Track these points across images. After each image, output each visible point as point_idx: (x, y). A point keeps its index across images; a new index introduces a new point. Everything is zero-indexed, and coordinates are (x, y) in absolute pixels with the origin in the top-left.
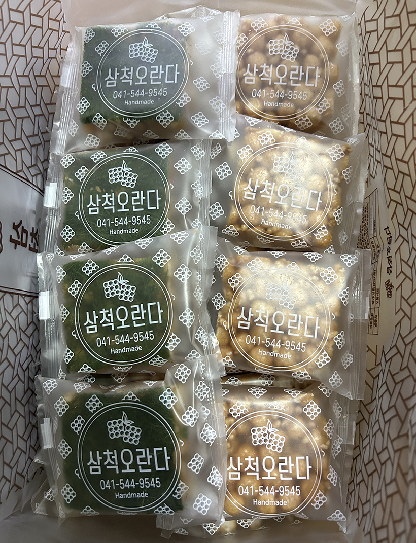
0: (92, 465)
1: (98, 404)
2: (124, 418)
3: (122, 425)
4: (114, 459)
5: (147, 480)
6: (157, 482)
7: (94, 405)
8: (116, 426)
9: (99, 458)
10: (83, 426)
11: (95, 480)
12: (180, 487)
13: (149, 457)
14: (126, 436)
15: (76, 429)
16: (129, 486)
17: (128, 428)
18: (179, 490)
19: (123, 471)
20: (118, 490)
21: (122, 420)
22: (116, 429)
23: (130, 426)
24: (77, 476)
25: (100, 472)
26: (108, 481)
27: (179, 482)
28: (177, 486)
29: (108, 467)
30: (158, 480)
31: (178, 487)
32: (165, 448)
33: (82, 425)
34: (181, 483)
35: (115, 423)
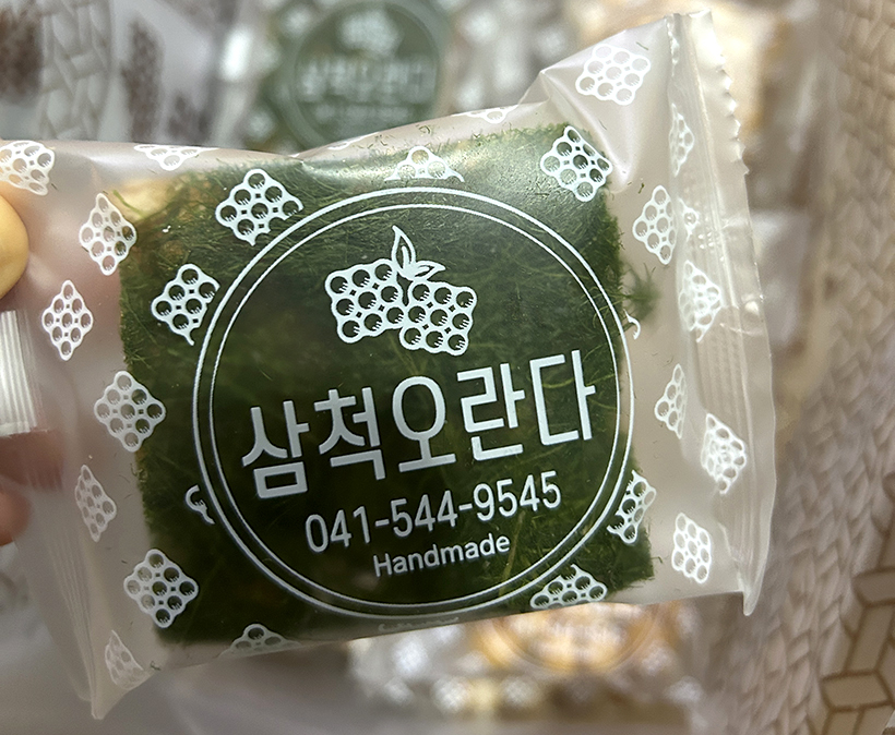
0: (265, 460)
1: (279, 204)
2: (400, 253)
3: (391, 281)
4: (364, 425)
5: (505, 489)
6: (546, 489)
7: (259, 210)
8: (368, 288)
9: (295, 429)
10: (212, 307)
11: (280, 521)
12: (632, 496)
13: (512, 396)
14: (413, 325)
15: (180, 321)
16: (429, 522)
17: (420, 291)
18: (630, 505)
19: (404, 467)
20: (386, 542)
21: (393, 264)
22: (366, 300)
23: (428, 284)
24: (198, 515)
25: (301, 486)
26: (340, 515)
27: (628, 478)
28: (623, 492)
29: (336, 462)
30: (549, 481)
31: (626, 498)
32: (576, 354)
33: (204, 301)
34: (637, 479)
35: (360, 278)
